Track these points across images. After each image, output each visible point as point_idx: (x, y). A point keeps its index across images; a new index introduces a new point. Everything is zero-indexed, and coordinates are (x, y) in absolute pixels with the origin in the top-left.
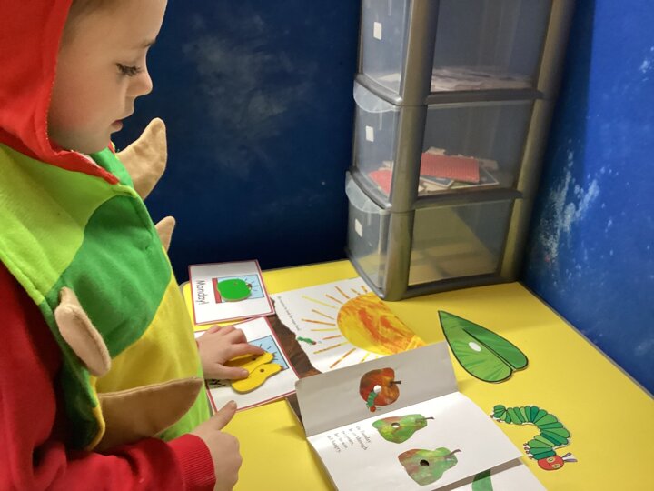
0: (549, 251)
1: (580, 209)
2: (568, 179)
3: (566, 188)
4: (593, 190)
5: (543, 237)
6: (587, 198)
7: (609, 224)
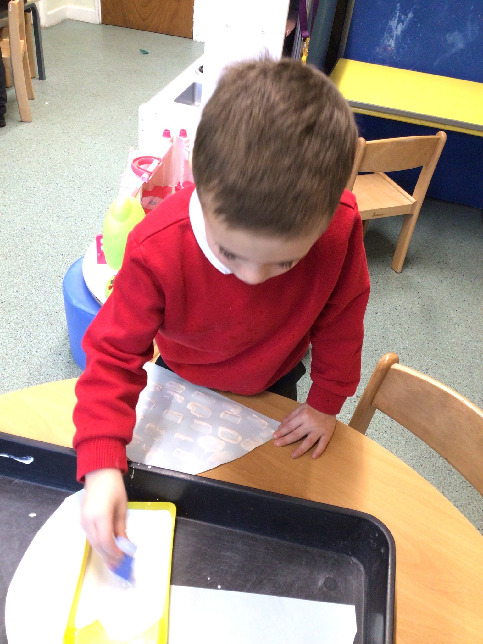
0: (390, 46)
1: (405, 24)
2: (398, 14)
3: (397, 18)
4: (410, 15)
5: (386, 41)
6: (408, 19)
7: (419, 26)
